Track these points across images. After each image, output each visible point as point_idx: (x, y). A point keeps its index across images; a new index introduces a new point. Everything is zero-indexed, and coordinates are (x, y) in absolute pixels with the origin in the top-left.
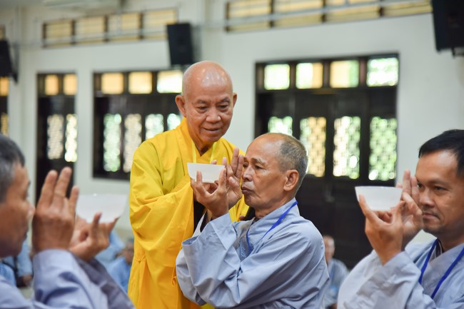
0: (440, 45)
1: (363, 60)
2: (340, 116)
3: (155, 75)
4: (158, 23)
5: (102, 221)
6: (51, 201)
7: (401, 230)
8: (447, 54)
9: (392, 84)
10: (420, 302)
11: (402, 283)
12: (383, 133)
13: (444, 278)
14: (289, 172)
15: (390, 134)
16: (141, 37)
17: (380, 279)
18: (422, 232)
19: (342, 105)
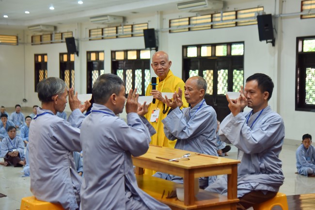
0: (261, 39)
1: (229, 45)
2: (220, 69)
3: (138, 51)
4: (140, 29)
5: (146, 104)
6: (131, 98)
7: (240, 106)
8: (265, 42)
9: (242, 54)
10: (246, 128)
11: (240, 123)
12: (238, 76)
13: (254, 122)
14: (201, 90)
15: (241, 76)
16: (132, 35)
17: (233, 122)
18: (247, 106)
19: (220, 64)
